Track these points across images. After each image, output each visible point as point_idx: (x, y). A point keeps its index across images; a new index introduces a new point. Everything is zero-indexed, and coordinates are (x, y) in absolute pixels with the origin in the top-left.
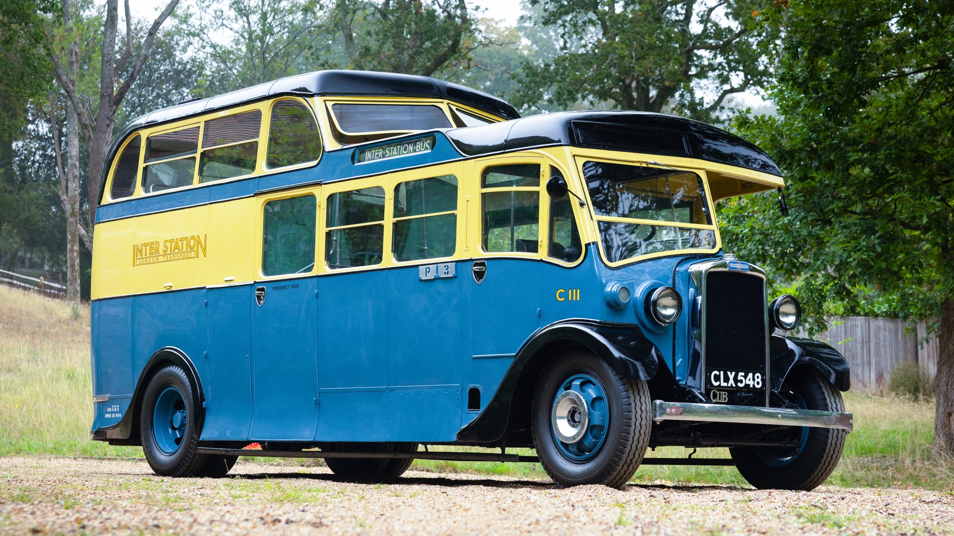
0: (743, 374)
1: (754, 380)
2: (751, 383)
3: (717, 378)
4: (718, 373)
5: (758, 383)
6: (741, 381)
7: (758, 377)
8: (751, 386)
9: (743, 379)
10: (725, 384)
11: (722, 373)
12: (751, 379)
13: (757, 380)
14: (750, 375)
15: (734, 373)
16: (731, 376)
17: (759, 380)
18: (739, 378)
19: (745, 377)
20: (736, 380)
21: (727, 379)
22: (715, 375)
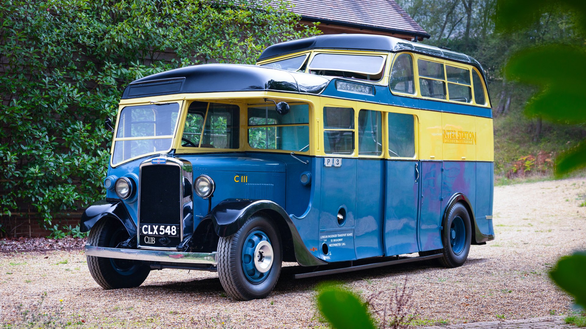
0: (163, 227)
1: (171, 230)
2: (169, 232)
3: (146, 229)
4: (147, 226)
5: (174, 232)
6: (162, 231)
7: (174, 228)
8: (169, 234)
9: (163, 230)
10: (151, 233)
11: (149, 226)
12: (169, 230)
13: (173, 230)
14: (169, 227)
15: (157, 226)
16: (156, 228)
17: (175, 230)
18: (161, 229)
19: (165, 228)
20: (158, 230)
21: (152, 230)
22: (145, 228)
